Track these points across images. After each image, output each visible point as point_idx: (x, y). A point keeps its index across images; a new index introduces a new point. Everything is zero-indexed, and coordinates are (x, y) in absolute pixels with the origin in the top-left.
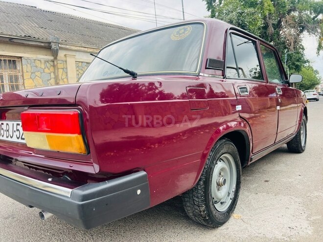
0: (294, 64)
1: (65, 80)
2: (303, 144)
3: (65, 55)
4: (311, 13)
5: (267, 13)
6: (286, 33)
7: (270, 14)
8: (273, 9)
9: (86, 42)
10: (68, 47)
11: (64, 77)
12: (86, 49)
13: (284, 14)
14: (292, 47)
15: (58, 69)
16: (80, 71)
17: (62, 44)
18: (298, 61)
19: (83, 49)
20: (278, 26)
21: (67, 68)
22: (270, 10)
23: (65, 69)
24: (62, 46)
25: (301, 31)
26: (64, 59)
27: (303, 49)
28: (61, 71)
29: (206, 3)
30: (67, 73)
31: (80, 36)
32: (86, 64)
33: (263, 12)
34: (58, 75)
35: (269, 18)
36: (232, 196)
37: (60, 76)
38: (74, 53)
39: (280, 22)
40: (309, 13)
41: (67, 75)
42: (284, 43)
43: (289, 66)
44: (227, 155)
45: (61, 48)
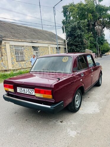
0: (100, 42)
1: (5, 54)
2: (100, 83)
3: (5, 43)
4: (108, 19)
5: (89, 19)
6: (97, 28)
7: (91, 20)
8: (92, 17)
9: (13, 36)
10: (6, 39)
11: (5, 52)
12: (14, 40)
13: (97, 20)
14: (100, 34)
15: (2, 49)
16: (11, 49)
17: (3, 38)
18: (102, 40)
19: (12, 40)
20: (94, 25)
21: (6, 48)
22: (91, 18)
23: (5, 49)
24: (4, 39)
25: (104, 28)
26: (4, 44)
27: (104, 35)
28: (3, 50)
29: (63, 13)
30: (6, 50)
31: (10, 33)
32: (14, 46)
33: (88, 19)
34: (2, 52)
35: (91, 22)
36: (79, 103)
37: (3, 52)
38: (8, 42)
39: (95, 23)
40: (107, 20)
41: (6, 52)
42: (96, 33)
43: (98, 43)
44: (78, 93)
45: (3, 40)
